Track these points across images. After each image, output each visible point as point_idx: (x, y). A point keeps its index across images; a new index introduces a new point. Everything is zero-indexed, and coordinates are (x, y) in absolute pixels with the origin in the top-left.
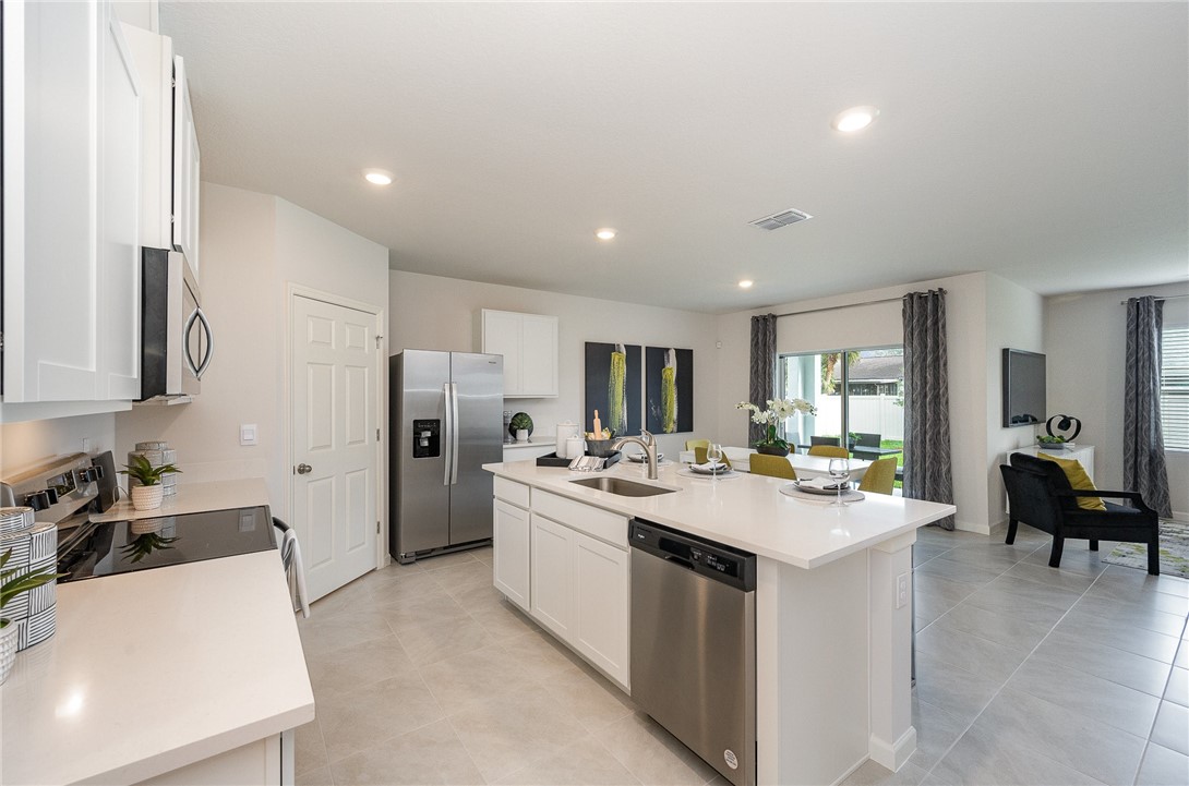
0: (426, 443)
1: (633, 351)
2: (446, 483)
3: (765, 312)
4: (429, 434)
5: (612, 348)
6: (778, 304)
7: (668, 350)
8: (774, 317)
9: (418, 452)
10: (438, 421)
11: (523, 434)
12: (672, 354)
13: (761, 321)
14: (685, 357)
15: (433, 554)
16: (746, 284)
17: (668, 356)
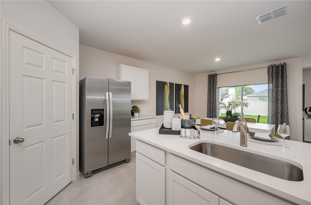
0: (97, 120)
1: (171, 84)
2: (107, 137)
3: (213, 73)
4: (98, 115)
5: (165, 83)
6: (219, 70)
7: (182, 85)
8: (217, 75)
9: (93, 124)
10: (103, 110)
11: (136, 114)
12: (183, 86)
13: (212, 76)
14: (186, 87)
15: (100, 170)
16: (218, 60)
17: (182, 87)
